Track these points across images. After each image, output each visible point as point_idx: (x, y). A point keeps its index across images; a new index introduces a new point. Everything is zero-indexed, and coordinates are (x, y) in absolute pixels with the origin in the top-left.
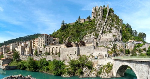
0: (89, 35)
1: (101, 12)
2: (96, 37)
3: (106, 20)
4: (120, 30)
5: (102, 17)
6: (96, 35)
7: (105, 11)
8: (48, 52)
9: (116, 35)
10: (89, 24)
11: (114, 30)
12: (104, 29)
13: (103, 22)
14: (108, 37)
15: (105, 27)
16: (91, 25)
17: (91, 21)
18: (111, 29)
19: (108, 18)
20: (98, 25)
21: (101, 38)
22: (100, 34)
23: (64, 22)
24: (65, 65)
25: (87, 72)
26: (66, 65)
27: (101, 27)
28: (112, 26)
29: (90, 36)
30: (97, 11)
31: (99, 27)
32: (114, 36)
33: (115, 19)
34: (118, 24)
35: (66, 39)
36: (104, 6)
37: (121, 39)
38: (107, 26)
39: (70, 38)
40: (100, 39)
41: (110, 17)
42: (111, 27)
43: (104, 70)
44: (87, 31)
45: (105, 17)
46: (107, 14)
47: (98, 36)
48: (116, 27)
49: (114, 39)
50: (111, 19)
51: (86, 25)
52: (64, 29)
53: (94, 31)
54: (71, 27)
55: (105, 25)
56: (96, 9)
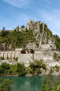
0: (30, 44)
1: (38, 27)
2: (37, 46)
3: (43, 33)
4: (54, 42)
5: (40, 31)
6: (37, 44)
7: (42, 26)
8: (3, 57)
9: (52, 45)
10: (27, 33)
11: (50, 42)
12: (43, 40)
13: (41, 35)
14: (47, 47)
15: (43, 39)
16: (29, 35)
17: (28, 31)
18: (48, 41)
19: (44, 33)
20: (37, 37)
21: (42, 47)
22: (40, 44)
23: (5, 29)
24: (24, 67)
25: (43, 71)
26: (26, 67)
27: (40, 39)
28: (48, 38)
29: (32, 45)
30: (33, 24)
31: (38, 38)
32: (51, 46)
33: (49, 33)
34: (52, 37)
35: (9, 45)
36: (40, 22)
37: (56, 48)
38: (44, 38)
39: (13, 44)
40: (40, 48)
41: (46, 32)
42: (47, 40)
43: (54, 70)
44: (27, 40)
45: (42, 31)
46: (44, 29)
47: (38, 46)
48: (52, 40)
49: (51, 49)
50: (46, 33)
51: (24, 34)
52: (5, 35)
53: (35, 41)
54: (12, 34)
55: (43, 37)
56: (32, 22)
